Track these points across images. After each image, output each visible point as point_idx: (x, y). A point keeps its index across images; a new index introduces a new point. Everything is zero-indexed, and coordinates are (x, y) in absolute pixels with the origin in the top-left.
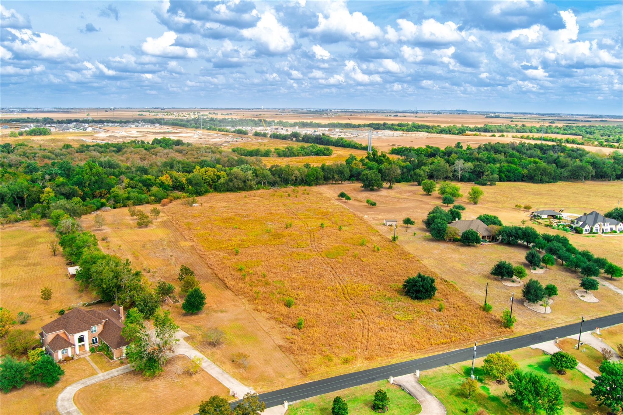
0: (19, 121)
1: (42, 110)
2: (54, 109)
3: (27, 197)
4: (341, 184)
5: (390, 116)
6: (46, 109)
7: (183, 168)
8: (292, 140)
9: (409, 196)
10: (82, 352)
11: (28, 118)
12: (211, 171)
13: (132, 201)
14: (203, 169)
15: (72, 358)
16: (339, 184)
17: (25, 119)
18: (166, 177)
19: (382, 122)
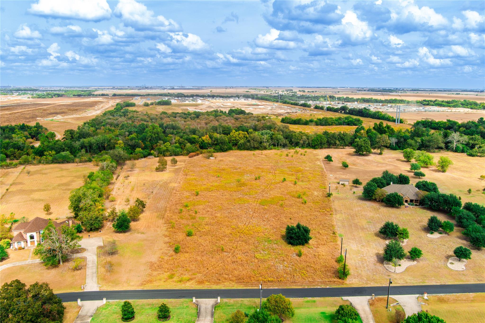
0: (162, 96)
1: (185, 87)
2: (192, 87)
3: (107, 146)
4: (344, 148)
5: (453, 94)
6: (187, 87)
7: (223, 131)
8: (341, 112)
9: (391, 162)
10: (32, 245)
11: (169, 93)
12: (243, 134)
13: (169, 153)
14: (237, 132)
15: (24, 248)
16: (342, 148)
17: (166, 94)
18: (206, 137)
19: (433, 99)
